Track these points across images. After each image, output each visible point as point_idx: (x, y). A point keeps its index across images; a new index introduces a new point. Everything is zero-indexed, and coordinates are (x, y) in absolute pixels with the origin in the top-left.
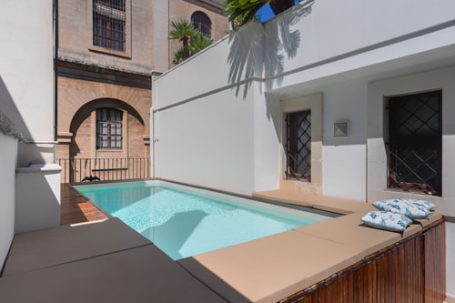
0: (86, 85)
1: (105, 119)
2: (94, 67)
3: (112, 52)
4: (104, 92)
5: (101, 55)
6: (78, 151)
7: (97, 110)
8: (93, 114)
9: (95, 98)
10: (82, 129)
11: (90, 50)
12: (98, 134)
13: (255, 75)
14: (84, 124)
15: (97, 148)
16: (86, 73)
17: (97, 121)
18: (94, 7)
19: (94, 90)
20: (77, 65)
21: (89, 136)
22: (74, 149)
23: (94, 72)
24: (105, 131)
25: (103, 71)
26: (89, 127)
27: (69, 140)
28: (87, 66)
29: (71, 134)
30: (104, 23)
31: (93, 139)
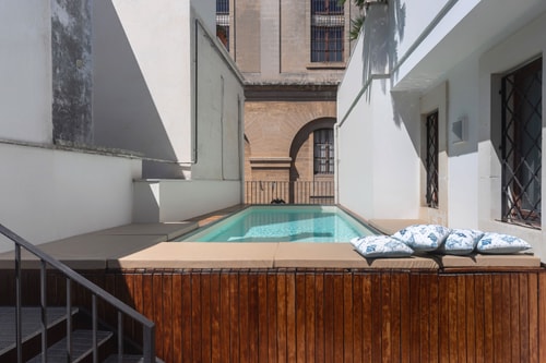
0: (304, 105)
1: (323, 140)
2: (310, 85)
3: (329, 66)
4: (321, 111)
5: (319, 72)
6: (298, 176)
7: (315, 132)
8: (311, 136)
9: (312, 119)
10: (301, 154)
11: (309, 68)
12: (315, 158)
13: (373, 73)
14: (302, 147)
15: (315, 173)
16: (304, 94)
17: (315, 144)
18: (312, 20)
19: (311, 110)
20: (295, 87)
21: (307, 160)
22: (294, 174)
23: (310, 91)
24: (323, 154)
25: (319, 88)
26: (307, 150)
27: (289, 165)
28: (304, 86)
29: (290, 159)
30: (322, 34)
31: (311, 163)
